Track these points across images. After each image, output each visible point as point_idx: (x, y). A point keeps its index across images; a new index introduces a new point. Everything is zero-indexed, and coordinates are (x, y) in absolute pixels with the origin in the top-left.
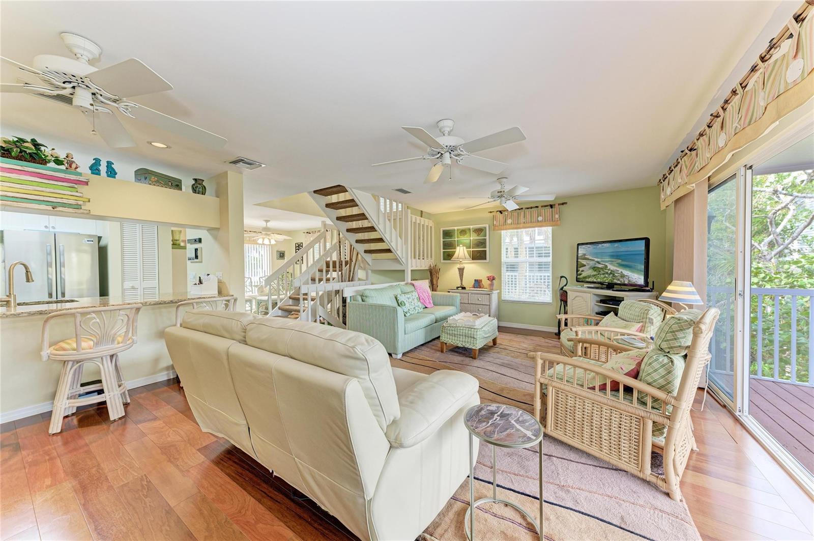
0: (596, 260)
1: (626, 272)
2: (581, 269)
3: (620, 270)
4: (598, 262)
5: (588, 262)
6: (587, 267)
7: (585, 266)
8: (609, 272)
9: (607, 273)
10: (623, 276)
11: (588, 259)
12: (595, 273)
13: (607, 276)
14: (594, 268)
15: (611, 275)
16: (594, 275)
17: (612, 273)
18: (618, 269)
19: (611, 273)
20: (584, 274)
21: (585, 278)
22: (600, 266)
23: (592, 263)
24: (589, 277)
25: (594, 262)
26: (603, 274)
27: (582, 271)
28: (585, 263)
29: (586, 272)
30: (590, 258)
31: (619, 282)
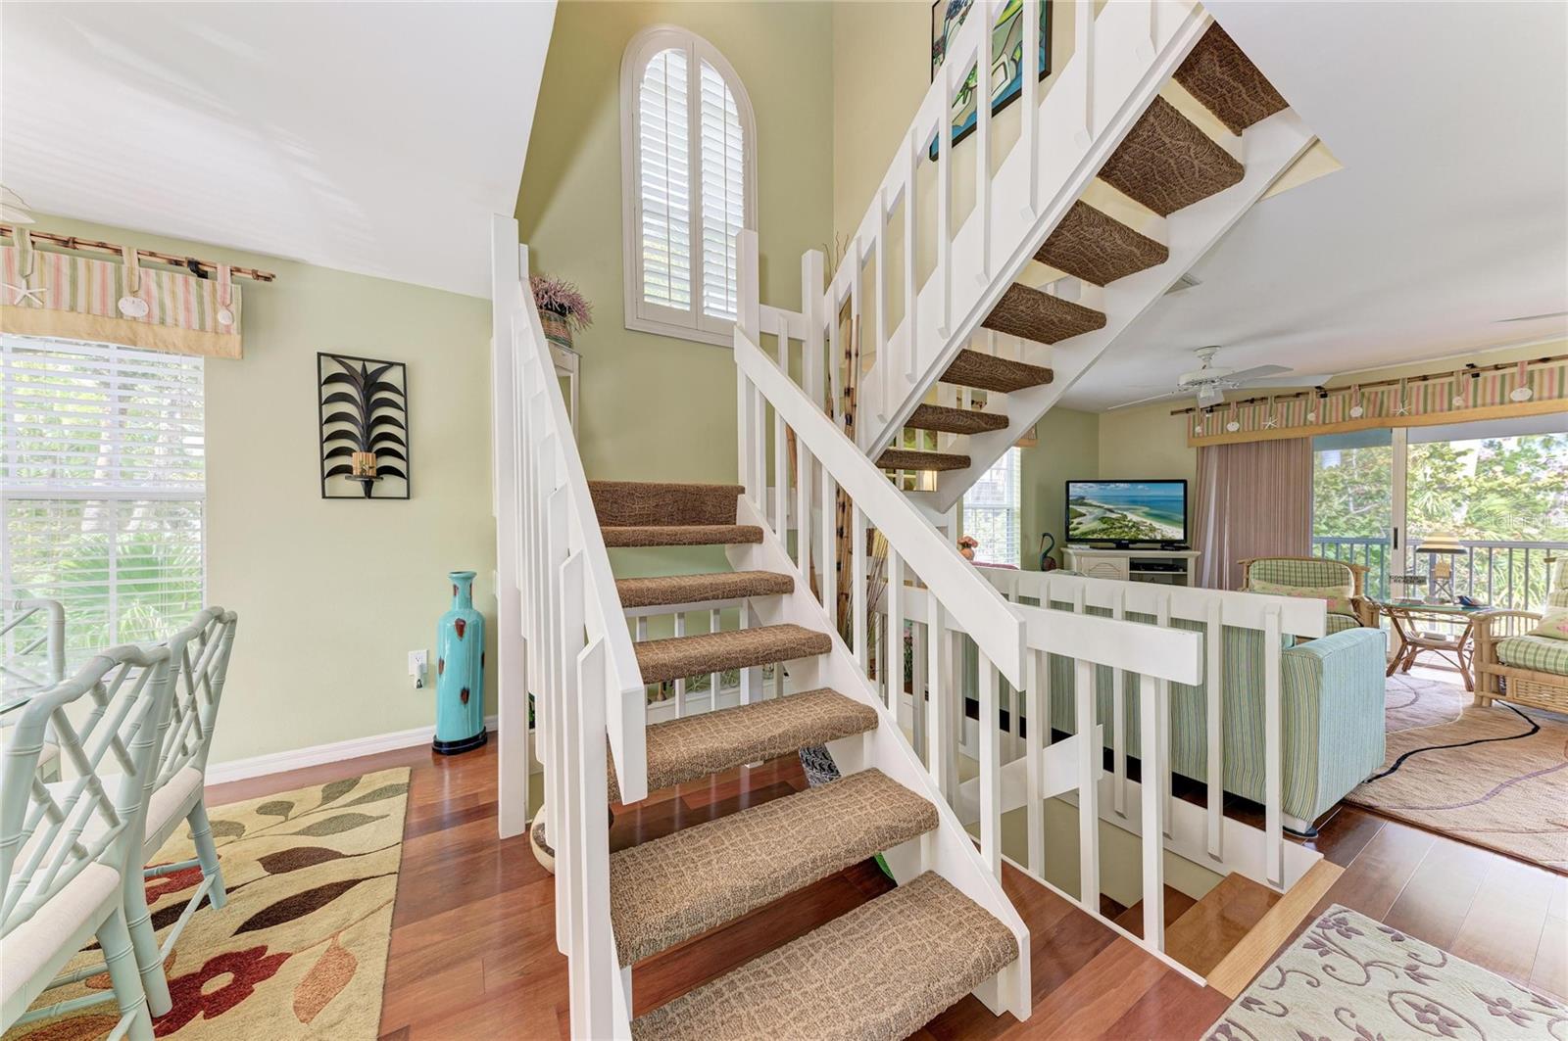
0: (1106, 506)
1: (1156, 525)
2: (1076, 521)
3: (1149, 522)
4: (1111, 511)
5: (1090, 509)
6: (1089, 517)
7: (1085, 515)
8: (1130, 524)
9: (1127, 526)
10: (1153, 529)
11: (1091, 505)
12: (1105, 526)
13: (1126, 530)
14: (1102, 519)
15: (1134, 529)
16: (1104, 530)
17: (1135, 525)
18: (1144, 520)
19: (1133, 526)
20: (1083, 528)
21: (1085, 533)
22: (1114, 516)
23: (1097, 512)
24: (1094, 532)
25: (1102, 510)
26: (1121, 527)
27: (1081, 523)
28: (1084, 511)
29: (1086, 524)
30: (1095, 503)
31: (1147, 538)
